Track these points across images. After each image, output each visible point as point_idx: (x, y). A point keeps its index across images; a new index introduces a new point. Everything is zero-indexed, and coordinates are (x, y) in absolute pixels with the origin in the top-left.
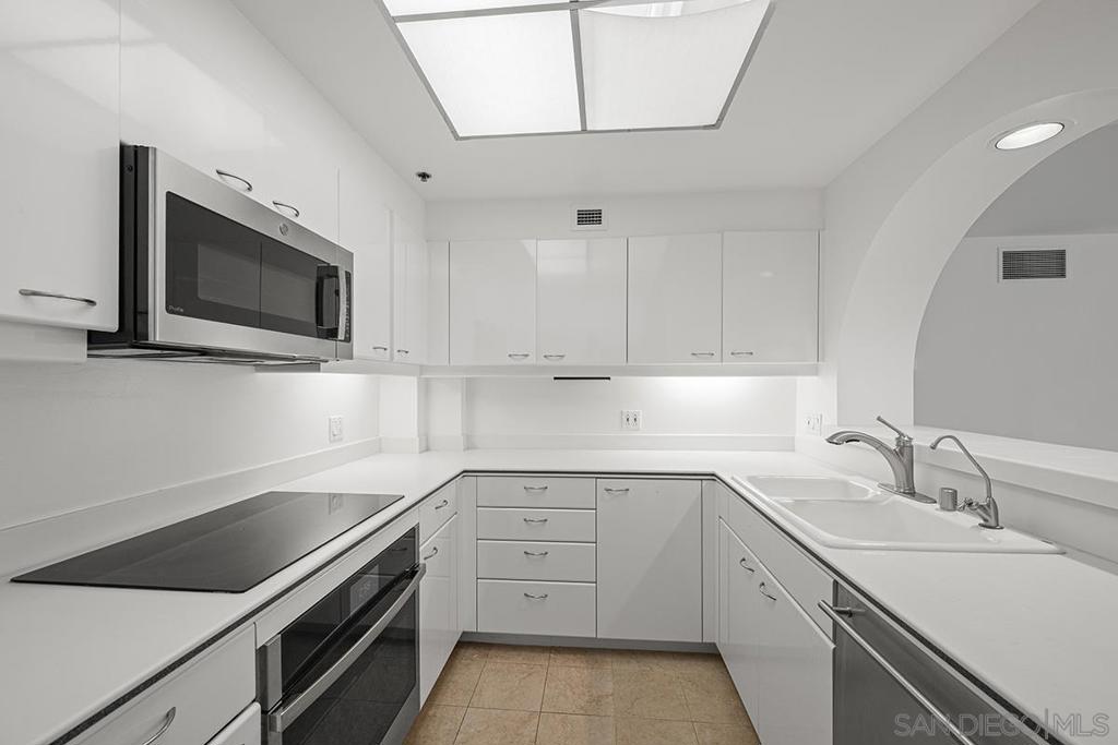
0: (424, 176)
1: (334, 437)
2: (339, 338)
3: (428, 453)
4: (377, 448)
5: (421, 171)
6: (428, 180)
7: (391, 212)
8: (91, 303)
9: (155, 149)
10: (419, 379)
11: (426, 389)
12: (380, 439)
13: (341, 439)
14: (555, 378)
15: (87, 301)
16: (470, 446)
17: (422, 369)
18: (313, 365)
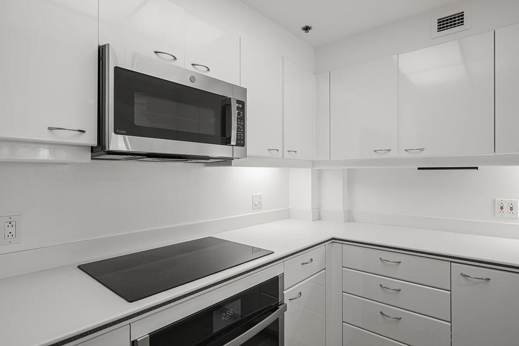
0: (307, 29)
1: (256, 206)
2: (232, 143)
3: (320, 221)
4: (287, 215)
5: (304, 26)
6: (310, 31)
7: (283, 58)
8: (83, 132)
9: (108, 44)
10: (312, 169)
11: (318, 177)
12: (289, 209)
13: (261, 208)
14: (419, 169)
15: (80, 131)
16: (350, 218)
17: (314, 163)
18: (226, 161)
